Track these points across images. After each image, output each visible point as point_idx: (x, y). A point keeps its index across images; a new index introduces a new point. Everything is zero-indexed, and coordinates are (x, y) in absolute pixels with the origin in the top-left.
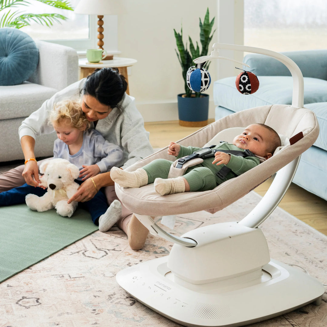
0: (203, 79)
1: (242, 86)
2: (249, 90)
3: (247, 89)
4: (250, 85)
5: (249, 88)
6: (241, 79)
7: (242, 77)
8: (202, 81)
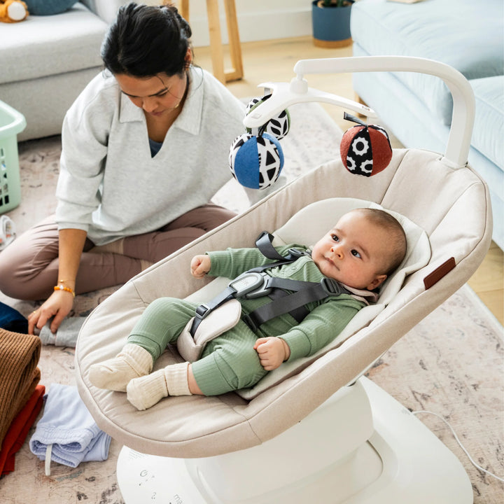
0: (264, 169)
1: (353, 162)
2: (367, 171)
3: (363, 169)
4: (371, 162)
5: (368, 167)
6: (354, 145)
7: (356, 141)
8: (260, 174)
